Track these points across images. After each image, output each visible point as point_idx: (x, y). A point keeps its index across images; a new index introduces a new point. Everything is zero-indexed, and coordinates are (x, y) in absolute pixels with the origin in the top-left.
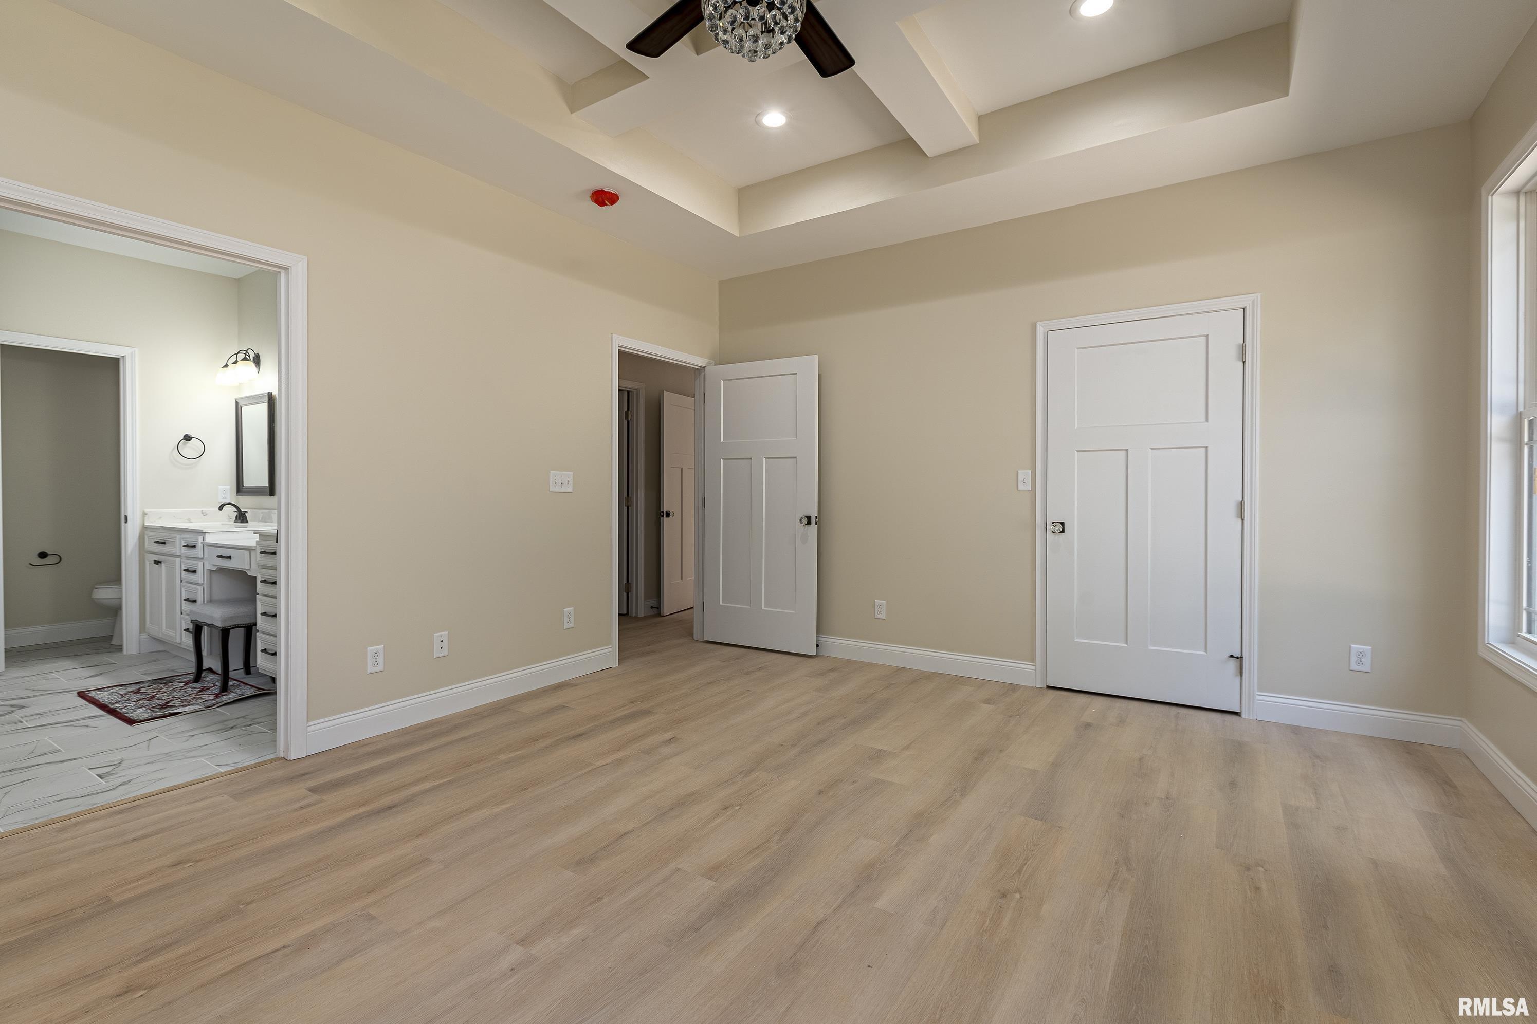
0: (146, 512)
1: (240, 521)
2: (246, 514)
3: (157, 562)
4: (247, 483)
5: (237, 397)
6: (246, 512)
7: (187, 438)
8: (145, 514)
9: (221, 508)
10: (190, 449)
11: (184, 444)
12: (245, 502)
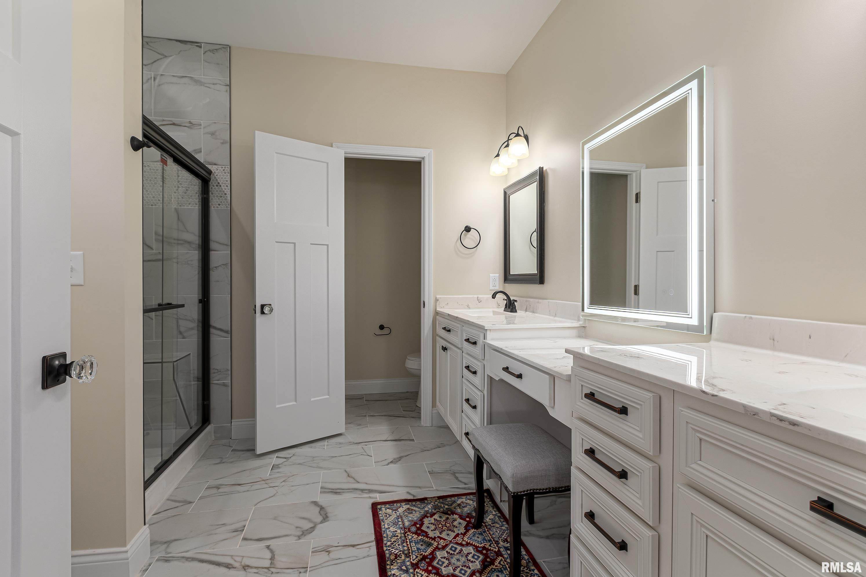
0: (437, 298)
1: (510, 310)
2: (515, 303)
3: (445, 349)
4: (514, 271)
5: (505, 187)
6: (516, 301)
7: (468, 229)
8: (437, 300)
9: (494, 296)
10: (470, 239)
11: (465, 235)
12: (513, 290)
